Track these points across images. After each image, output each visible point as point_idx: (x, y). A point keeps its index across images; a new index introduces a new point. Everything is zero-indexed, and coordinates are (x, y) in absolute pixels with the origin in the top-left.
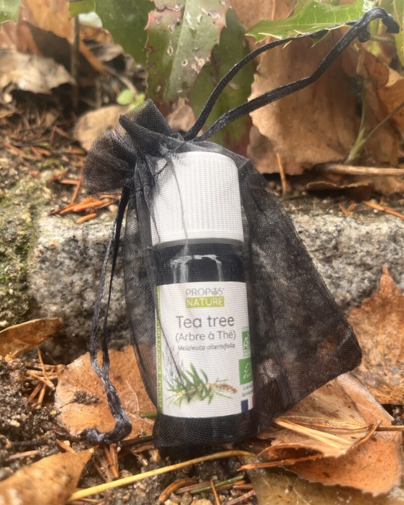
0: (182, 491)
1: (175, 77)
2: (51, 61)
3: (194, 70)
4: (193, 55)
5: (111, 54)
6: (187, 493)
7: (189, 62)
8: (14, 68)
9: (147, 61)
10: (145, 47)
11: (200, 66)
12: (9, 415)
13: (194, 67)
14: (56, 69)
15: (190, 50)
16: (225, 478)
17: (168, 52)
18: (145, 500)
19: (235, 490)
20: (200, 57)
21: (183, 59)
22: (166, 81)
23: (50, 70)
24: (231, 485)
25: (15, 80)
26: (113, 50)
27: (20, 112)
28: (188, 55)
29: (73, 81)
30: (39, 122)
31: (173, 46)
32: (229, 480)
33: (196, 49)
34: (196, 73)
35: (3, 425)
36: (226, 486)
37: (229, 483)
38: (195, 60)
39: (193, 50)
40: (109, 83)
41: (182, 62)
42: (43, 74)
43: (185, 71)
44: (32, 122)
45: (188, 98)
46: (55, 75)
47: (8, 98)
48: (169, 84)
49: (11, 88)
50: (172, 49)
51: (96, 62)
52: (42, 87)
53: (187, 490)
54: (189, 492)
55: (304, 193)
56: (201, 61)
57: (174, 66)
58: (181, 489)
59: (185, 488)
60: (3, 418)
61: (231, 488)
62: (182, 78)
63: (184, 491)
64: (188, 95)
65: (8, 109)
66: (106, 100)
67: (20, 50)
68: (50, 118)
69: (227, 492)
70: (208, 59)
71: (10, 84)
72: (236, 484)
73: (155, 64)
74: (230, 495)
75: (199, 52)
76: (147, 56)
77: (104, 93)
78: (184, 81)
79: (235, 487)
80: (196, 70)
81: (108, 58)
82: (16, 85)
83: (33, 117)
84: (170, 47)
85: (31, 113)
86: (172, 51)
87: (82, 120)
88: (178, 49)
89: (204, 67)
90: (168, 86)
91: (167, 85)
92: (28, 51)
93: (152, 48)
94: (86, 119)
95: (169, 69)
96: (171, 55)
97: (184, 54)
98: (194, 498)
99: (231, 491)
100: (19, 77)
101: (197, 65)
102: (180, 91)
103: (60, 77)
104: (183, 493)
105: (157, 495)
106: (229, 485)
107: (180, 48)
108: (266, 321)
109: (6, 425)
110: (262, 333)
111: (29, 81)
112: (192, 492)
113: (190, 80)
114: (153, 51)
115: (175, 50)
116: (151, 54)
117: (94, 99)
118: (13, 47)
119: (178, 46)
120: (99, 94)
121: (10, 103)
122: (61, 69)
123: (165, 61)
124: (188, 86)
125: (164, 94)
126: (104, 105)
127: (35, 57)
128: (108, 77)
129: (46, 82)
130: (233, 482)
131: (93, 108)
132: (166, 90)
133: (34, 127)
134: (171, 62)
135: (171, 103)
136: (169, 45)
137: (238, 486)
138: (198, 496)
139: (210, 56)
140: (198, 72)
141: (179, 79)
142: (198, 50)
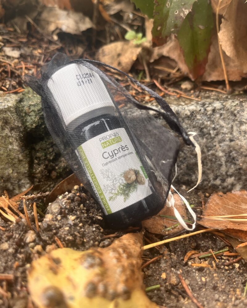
0: (194, 257)
1: (170, 21)
2: (81, 15)
3: (182, 16)
4: (181, 7)
5: (114, 10)
6: (197, 258)
7: (179, 12)
8: (58, 19)
9: (154, 11)
10: (154, 2)
11: (186, 14)
12: (96, 214)
13: (182, 15)
14: (84, 19)
15: (180, 5)
16: (217, 250)
17: (167, 5)
18: (177, 261)
19: (225, 256)
20: (186, 9)
21: (175, 10)
22: (165, 23)
23: (80, 20)
24: (222, 253)
25: (60, 26)
26: (116, 8)
27: (64, 46)
28: (179, 7)
29: (94, 27)
30: (74, 52)
31: (170, 2)
32: (221, 251)
33: (183, 4)
34: (183, 18)
35: (94, 219)
36: (219, 254)
37: (221, 253)
38: (183, 10)
39: (182, 5)
40: (113, 28)
41: (175, 12)
42: (77, 23)
43: (176, 17)
44: (71, 52)
45: (177, 34)
46: (84, 23)
47: (55, 38)
48: (166, 25)
49: (58, 31)
50: (169, 3)
51: (106, 15)
52: (76, 30)
53: (197, 256)
54: (198, 257)
55: (241, 92)
56: (186, 11)
57: (170, 14)
58: (193, 256)
59: (196, 255)
60: (93, 215)
61: (222, 255)
62: (175, 21)
63: (195, 257)
64: (178, 32)
65: (56, 44)
66: (112, 38)
67: (60, 8)
68: (80, 50)
69: (220, 257)
70: (190, 10)
71: (57, 28)
72: (224, 253)
73: (158, 13)
74: (222, 259)
75: (185, 6)
76: (155, 8)
77: (111, 34)
78: (176, 23)
79: (224, 254)
80: (183, 17)
81: (112, 12)
82: (61, 29)
83: (71, 49)
84: (168, 2)
85: (69, 47)
86: (169, 5)
87: (100, 51)
88: (173, 4)
89: (188, 14)
90: (166, 26)
91: (164, 26)
92: (65, 9)
93: (158, 2)
94: (103, 50)
95: (167, 16)
96: (168, 7)
97: (176, 7)
98: (202, 260)
99: (222, 257)
100: (62, 24)
101: (184, 13)
102: (173, 30)
103: (87, 24)
104: (195, 258)
105: (182, 258)
106: (221, 254)
107: (174, 3)
108: (226, 166)
109: (96, 219)
110: (224, 173)
111: (68, 27)
112: (200, 257)
113: (179, 22)
114: (158, 5)
115: (171, 4)
116: (156, 6)
117: (105, 38)
118: (56, 6)
119: (173, 2)
120: (108, 35)
121: (57, 41)
122: (87, 20)
123: (165, 11)
124: (178, 26)
125: (163, 31)
126: (111, 42)
127: (71, 12)
128: (113, 24)
129: (78, 27)
130: (223, 252)
131: (105, 44)
132: (164, 29)
133: (72, 55)
134: (168, 12)
135: (166, 37)
136: (168, 1)
137: (226, 254)
138: (204, 260)
139: (192, 8)
140: (184, 18)
141: (173, 22)
142: (185, 4)
